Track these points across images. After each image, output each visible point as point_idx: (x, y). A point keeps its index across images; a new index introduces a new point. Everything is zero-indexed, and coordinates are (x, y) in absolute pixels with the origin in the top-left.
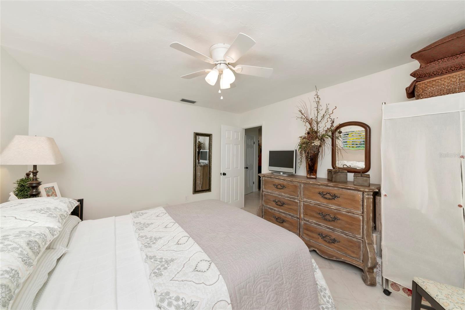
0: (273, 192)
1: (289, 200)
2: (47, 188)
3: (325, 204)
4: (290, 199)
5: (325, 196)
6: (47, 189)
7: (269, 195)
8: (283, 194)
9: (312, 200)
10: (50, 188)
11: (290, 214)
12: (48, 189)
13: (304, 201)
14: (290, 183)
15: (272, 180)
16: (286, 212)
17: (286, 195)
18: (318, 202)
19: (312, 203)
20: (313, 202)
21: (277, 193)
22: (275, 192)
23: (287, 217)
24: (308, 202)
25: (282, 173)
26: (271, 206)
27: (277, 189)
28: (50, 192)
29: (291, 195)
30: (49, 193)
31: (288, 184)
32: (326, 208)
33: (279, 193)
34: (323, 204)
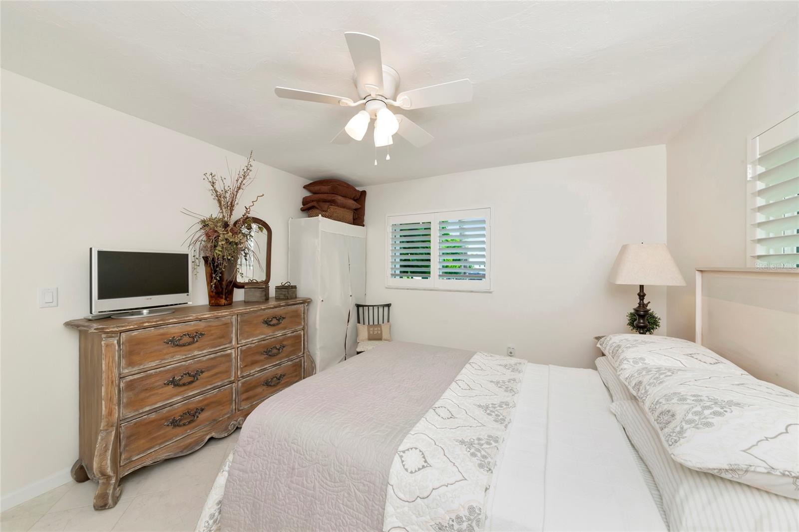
0: (163, 362)
1: (212, 359)
3: (271, 334)
4: (212, 356)
5: (272, 323)
7: (151, 375)
8: (196, 353)
9: (254, 338)
11: (216, 385)
13: (242, 345)
14: (216, 323)
15: (161, 331)
16: (206, 386)
17: (204, 352)
18: (263, 336)
19: (254, 342)
20: (255, 339)
21: (178, 357)
22: (172, 357)
23: (208, 396)
24: (249, 343)
25: (145, 311)
26: (156, 403)
27: (177, 349)
29: (216, 347)
31: (210, 326)
32: (273, 339)
33: (183, 355)
34: (269, 335)
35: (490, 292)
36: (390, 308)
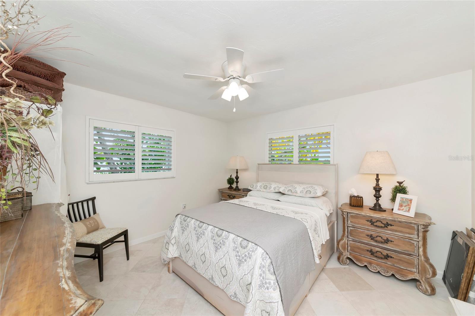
2: (405, 198)
6: (403, 199)
10: (408, 199)
12: (405, 200)
28: (405, 203)
30: (403, 203)
35: (174, 178)
36: (95, 201)
